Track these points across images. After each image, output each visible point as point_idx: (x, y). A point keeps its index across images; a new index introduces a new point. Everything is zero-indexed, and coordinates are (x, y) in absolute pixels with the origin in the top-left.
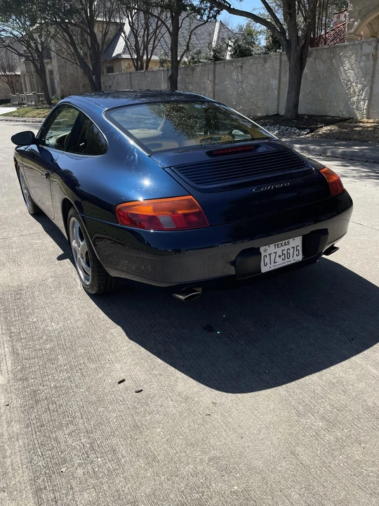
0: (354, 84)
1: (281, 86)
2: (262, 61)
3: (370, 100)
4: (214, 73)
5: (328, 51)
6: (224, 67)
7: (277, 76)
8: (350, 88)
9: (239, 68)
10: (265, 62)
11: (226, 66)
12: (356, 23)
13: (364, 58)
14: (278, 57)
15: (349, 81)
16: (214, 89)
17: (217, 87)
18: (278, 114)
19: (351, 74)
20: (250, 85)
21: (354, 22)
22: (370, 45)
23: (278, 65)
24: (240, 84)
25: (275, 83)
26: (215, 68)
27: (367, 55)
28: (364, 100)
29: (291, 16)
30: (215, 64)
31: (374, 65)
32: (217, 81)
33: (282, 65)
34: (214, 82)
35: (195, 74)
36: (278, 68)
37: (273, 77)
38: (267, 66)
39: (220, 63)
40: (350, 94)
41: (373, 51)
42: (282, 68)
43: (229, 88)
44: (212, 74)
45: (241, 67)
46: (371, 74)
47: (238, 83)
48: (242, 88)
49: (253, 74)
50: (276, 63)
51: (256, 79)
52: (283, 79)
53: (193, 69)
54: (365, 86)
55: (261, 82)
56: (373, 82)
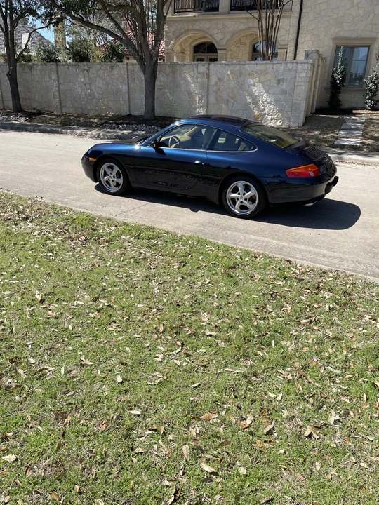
0: (194, 95)
1: (130, 91)
2: (108, 68)
3: (207, 107)
4: (57, 73)
5: (169, 67)
6: (68, 68)
7: (126, 82)
8: (191, 97)
9: (85, 72)
10: (112, 69)
11: (70, 68)
12: (172, 42)
13: (200, 76)
14: (125, 66)
15: (190, 91)
16: (59, 88)
17: (61, 87)
18: (130, 114)
20: (99, 87)
21: (170, 40)
22: (204, 66)
23: (126, 72)
24: (88, 86)
25: (124, 88)
26: (57, 68)
27: (203, 74)
28: (203, 106)
30: (58, 65)
31: (208, 81)
32: (61, 81)
33: (129, 74)
34: (58, 82)
35: (34, 72)
36: (126, 76)
37: (122, 83)
38: (115, 72)
39: (64, 65)
40: (192, 102)
41: (207, 71)
42: (130, 76)
43: (76, 89)
44: (56, 74)
45: (88, 71)
46: (206, 88)
47: (85, 84)
48: (91, 90)
49: (101, 78)
50: (124, 72)
51: (104, 82)
52: (132, 85)
53: (31, 68)
54: (203, 96)
55: (110, 86)
56: (208, 94)
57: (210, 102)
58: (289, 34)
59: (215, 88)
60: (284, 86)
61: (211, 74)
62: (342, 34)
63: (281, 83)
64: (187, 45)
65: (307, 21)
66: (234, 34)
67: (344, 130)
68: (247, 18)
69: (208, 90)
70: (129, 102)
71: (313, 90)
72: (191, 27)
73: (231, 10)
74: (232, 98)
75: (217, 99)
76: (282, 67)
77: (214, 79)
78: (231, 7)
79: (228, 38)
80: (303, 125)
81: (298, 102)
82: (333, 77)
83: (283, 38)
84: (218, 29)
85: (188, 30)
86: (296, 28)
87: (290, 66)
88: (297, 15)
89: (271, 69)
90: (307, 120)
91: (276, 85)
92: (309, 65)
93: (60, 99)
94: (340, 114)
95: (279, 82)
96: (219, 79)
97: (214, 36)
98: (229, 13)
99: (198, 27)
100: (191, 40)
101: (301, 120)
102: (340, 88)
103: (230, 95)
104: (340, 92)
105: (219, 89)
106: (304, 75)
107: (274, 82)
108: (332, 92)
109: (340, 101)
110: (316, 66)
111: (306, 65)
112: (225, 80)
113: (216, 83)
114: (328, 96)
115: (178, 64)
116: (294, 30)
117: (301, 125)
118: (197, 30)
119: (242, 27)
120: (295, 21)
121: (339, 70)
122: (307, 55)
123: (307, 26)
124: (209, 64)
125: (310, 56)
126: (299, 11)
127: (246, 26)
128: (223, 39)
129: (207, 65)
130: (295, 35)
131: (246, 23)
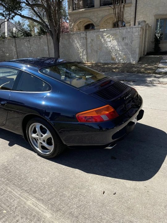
0: (80, 49)
1: (49, 49)
2: (38, 39)
3: (87, 55)
4: (15, 43)
6: (20, 40)
7: (47, 45)
8: (78, 50)
9: (28, 41)
10: (40, 39)
11: (21, 40)
12: (72, 24)
13: (82, 39)
14: (46, 37)
15: (78, 47)
16: (17, 50)
17: (18, 49)
19: (78, 45)
20: (35, 48)
21: (71, 24)
22: (84, 34)
23: (47, 40)
24: (29, 48)
25: (46, 48)
26: (15, 40)
27: (83, 38)
28: (85, 55)
29: (51, 21)
30: (15, 39)
31: (86, 41)
32: (17, 47)
33: (48, 41)
34: (16, 47)
35: (5, 43)
36: (47, 42)
37: (45, 46)
38: (41, 41)
39: (18, 39)
40: (79, 53)
41: (85, 36)
43: (24, 50)
44: (15, 44)
45: (29, 41)
46: (86, 45)
47: (28, 48)
48: (31, 50)
49: (35, 44)
50: (46, 40)
51: (37, 46)
52: (50, 47)
53: (4, 41)
54: (84, 50)
55: (40, 47)
56: (87, 48)
57: (88, 53)
58: (131, 15)
59: (90, 45)
60: (126, 41)
61: (88, 37)
62: (159, 13)
63: (125, 39)
64: (81, 26)
65: (140, 8)
66: (103, 18)
67: (162, 63)
68: (109, 9)
69: (87, 46)
70: (49, 55)
71: (143, 42)
72: (81, 16)
73: (101, 6)
74: (99, 49)
75: (91, 51)
76: (124, 31)
77: (89, 40)
78: (100, 4)
79: (100, 20)
80: (138, 62)
81: (134, 49)
82: (155, 35)
83: (128, 18)
84: (95, 16)
85: (80, 18)
86: (134, 12)
87: (129, 30)
88: (135, 5)
89: (119, 32)
90: (141, 59)
91: (122, 41)
92: (140, 28)
93: (17, 56)
94: (160, 55)
95: (123, 39)
96: (92, 40)
97: (93, 20)
98: (99, 7)
99: (84, 16)
100: (83, 23)
101: (137, 59)
102: (159, 41)
103: (98, 48)
104: (160, 43)
105: (92, 45)
106: (137, 34)
107: (120, 39)
108: (155, 44)
109: (160, 48)
110: (145, 29)
111: (138, 29)
112: (95, 40)
113: (91, 42)
114: (153, 46)
115: (71, 34)
116: (133, 13)
117: (137, 62)
118: (84, 17)
119: (106, 14)
120: (133, 8)
121: (158, 32)
122: (139, 24)
123: (140, 10)
124: (86, 33)
125: (141, 24)
126: (135, 3)
127: (109, 13)
128: (97, 21)
129: (85, 33)
130: (134, 16)
131: (108, 12)
